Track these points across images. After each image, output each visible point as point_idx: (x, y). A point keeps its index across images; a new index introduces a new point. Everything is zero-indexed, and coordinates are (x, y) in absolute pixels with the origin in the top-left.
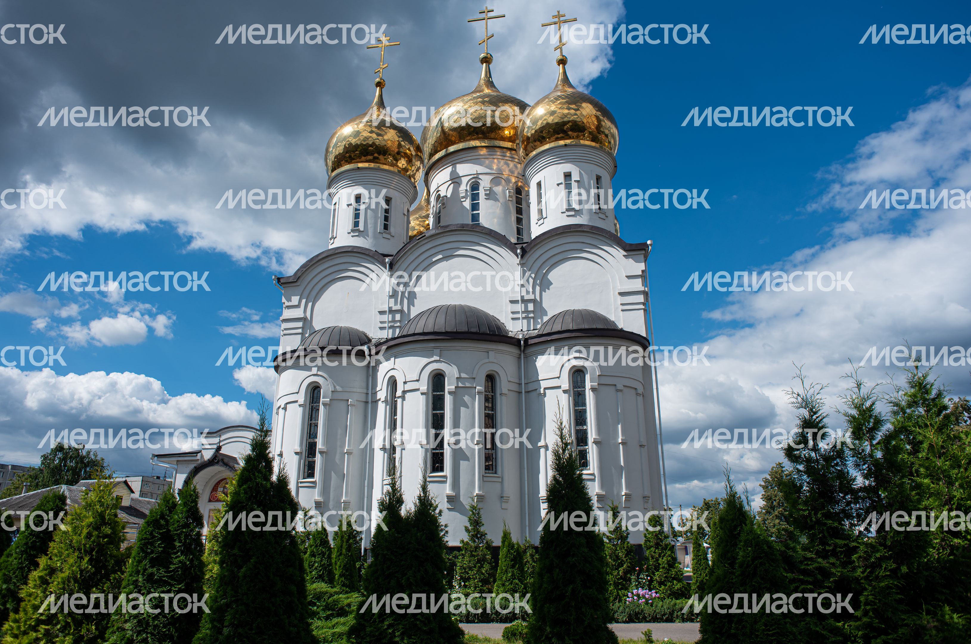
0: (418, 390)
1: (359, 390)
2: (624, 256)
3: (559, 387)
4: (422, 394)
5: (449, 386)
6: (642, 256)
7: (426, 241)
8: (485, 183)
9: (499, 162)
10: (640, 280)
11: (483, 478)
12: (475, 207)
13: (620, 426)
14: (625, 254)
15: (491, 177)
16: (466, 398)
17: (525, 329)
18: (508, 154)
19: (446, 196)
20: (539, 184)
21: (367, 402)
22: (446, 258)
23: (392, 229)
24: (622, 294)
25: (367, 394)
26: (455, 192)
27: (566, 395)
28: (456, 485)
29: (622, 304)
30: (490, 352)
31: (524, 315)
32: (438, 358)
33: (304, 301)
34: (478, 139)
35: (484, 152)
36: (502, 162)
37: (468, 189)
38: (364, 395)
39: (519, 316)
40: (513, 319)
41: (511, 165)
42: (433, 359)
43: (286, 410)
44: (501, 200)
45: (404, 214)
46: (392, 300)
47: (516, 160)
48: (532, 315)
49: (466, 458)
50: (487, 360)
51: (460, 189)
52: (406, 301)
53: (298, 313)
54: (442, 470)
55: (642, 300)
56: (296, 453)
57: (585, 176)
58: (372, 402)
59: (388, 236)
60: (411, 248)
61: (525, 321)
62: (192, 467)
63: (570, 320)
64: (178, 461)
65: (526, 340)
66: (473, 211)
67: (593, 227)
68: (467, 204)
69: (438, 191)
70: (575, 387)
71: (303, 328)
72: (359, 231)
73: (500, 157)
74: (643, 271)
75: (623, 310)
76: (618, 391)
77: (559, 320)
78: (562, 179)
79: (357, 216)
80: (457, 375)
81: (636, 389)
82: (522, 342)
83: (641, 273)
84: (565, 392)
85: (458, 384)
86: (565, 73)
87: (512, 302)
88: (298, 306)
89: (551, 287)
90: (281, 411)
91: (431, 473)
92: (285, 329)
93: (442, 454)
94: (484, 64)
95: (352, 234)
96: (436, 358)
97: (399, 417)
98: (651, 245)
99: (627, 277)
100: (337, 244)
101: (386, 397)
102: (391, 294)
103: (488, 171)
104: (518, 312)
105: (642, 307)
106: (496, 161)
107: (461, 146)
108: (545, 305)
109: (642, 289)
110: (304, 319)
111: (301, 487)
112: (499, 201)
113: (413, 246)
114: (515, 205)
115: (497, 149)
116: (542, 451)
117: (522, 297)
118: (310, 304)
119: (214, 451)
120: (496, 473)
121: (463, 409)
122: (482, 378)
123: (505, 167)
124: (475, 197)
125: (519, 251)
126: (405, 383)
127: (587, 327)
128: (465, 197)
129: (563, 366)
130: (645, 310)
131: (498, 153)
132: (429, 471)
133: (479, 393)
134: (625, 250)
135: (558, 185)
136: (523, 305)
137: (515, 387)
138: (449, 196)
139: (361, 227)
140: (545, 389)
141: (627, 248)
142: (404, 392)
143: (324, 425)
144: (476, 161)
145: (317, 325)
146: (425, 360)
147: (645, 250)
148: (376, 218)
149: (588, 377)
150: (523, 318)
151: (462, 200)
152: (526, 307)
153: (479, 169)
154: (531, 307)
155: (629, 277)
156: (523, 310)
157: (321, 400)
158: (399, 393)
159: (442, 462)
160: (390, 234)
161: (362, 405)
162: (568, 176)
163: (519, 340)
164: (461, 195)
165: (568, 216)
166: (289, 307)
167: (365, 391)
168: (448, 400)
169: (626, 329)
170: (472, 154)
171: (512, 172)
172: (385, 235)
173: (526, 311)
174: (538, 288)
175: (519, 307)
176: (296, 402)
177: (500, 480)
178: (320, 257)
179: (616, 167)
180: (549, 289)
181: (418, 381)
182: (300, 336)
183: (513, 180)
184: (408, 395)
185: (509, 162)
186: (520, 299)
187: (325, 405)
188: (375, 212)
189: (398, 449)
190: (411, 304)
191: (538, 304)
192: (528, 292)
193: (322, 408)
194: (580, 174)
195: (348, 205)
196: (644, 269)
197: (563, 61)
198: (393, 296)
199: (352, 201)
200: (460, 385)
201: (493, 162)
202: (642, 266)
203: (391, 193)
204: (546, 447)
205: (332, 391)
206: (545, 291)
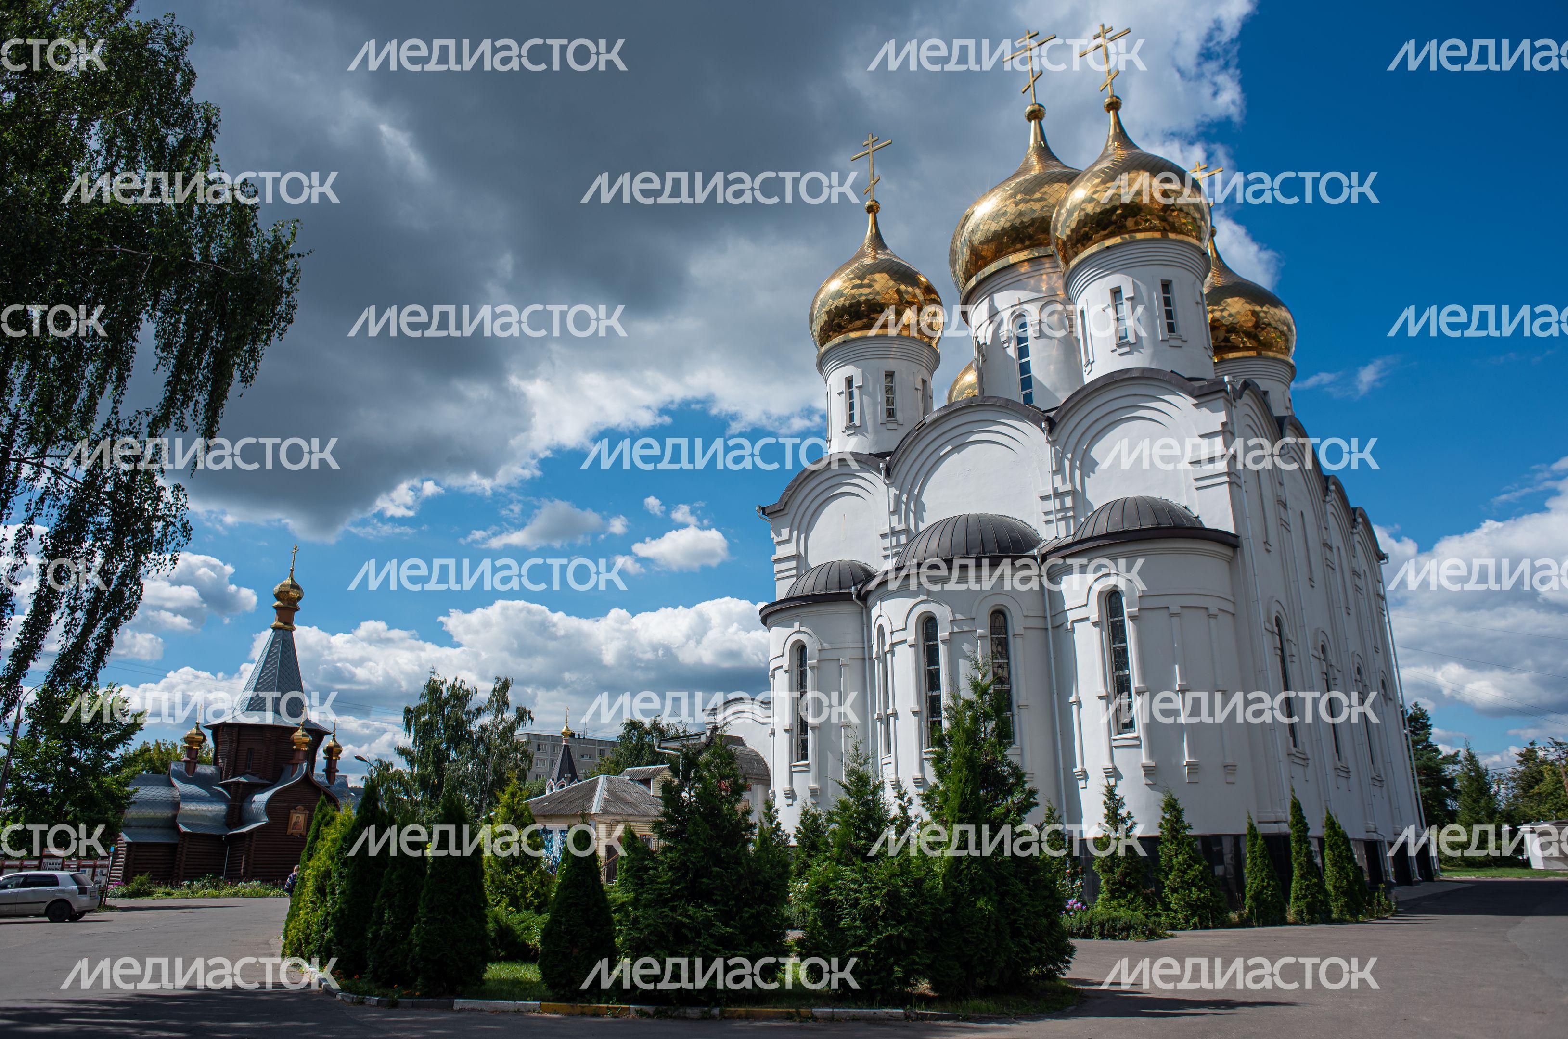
0: (904, 641)
1: (851, 645)
2: (1194, 405)
3: (1086, 619)
4: (910, 646)
5: (943, 634)
6: (1222, 401)
7: (929, 430)
9: (1050, 278)
10: (1219, 439)
12: (1023, 352)
13: (1177, 667)
14: (1195, 402)
16: (966, 647)
17: (1062, 534)
19: (986, 343)
20: (1082, 313)
21: (864, 660)
22: (957, 449)
23: (899, 415)
25: (864, 649)
26: (996, 335)
27: (1098, 629)
29: (1197, 480)
31: (1060, 515)
32: (925, 598)
33: (795, 533)
34: (1016, 251)
35: (1025, 268)
38: (861, 651)
39: (1053, 517)
40: (1047, 522)
42: (919, 600)
45: (916, 389)
46: (895, 518)
48: (1071, 514)
50: (990, 592)
51: (1001, 330)
52: (912, 516)
53: (791, 549)
55: (1225, 469)
56: (786, 731)
57: (1143, 288)
58: (869, 658)
59: (894, 426)
60: (911, 443)
61: (1062, 524)
66: (1021, 358)
68: (1012, 351)
69: (977, 337)
70: (1108, 616)
71: (797, 568)
72: (855, 427)
73: (1050, 270)
74: (1224, 424)
75: (1197, 489)
76: (1172, 615)
77: (1104, 517)
78: (1109, 300)
79: (851, 406)
80: (951, 617)
81: (1207, 608)
83: (1220, 428)
84: (1095, 624)
85: (952, 628)
86: (1118, 122)
87: (1042, 498)
88: (789, 541)
89: (1096, 469)
91: (927, 748)
92: (779, 572)
94: (1033, 121)
95: (848, 432)
96: (923, 597)
97: (889, 678)
98: (1229, 382)
101: (879, 653)
102: (892, 509)
103: (1035, 295)
104: (1050, 513)
105: (1225, 479)
106: (1044, 277)
108: (1089, 496)
110: (797, 557)
111: (795, 771)
113: (913, 440)
115: (1044, 260)
116: (1075, 707)
117: (1055, 490)
118: (803, 536)
120: (1014, 743)
121: (962, 662)
122: (985, 617)
124: (1021, 338)
125: (1043, 425)
126: (892, 633)
128: (1009, 341)
129: (1090, 588)
130: (1230, 483)
131: (1047, 265)
132: (924, 744)
133: (982, 637)
134: (1195, 397)
136: (1058, 501)
137: (1037, 623)
138: (989, 343)
139: (857, 422)
140: (1073, 622)
141: (1196, 393)
142: (893, 645)
144: (1017, 284)
145: (813, 562)
146: (911, 602)
147: (1222, 391)
148: (874, 404)
149: (1125, 602)
150: (1059, 520)
151: (1006, 346)
152: (1062, 503)
153: (1022, 295)
154: (1068, 502)
155: (1203, 436)
156: (1058, 507)
157: (809, 662)
158: (887, 648)
160: (896, 422)
161: (858, 664)
162: (1116, 293)
163: (1035, 558)
164: (1004, 338)
165: (1120, 355)
166: (780, 543)
167: (861, 645)
168: (942, 649)
170: (1010, 276)
172: (889, 426)
173: (1063, 509)
174: (1077, 473)
175: (1050, 505)
176: (783, 667)
177: (1019, 752)
178: (806, 474)
180: (1093, 472)
181: (904, 629)
182: (794, 579)
184: (897, 649)
186: (1051, 493)
187: (813, 668)
188: (873, 396)
189: (892, 719)
190: (919, 518)
191: (1077, 495)
192: (1064, 481)
193: (809, 672)
194: (1135, 287)
195: (840, 394)
196: (1224, 420)
197: (1114, 106)
198: (895, 512)
199: (843, 387)
200: (956, 629)
201: (1041, 280)
202: (1222, 417)
203: (891, 365)
204: (1079, 703)
205: (820, 650)
206: (1088, 476)
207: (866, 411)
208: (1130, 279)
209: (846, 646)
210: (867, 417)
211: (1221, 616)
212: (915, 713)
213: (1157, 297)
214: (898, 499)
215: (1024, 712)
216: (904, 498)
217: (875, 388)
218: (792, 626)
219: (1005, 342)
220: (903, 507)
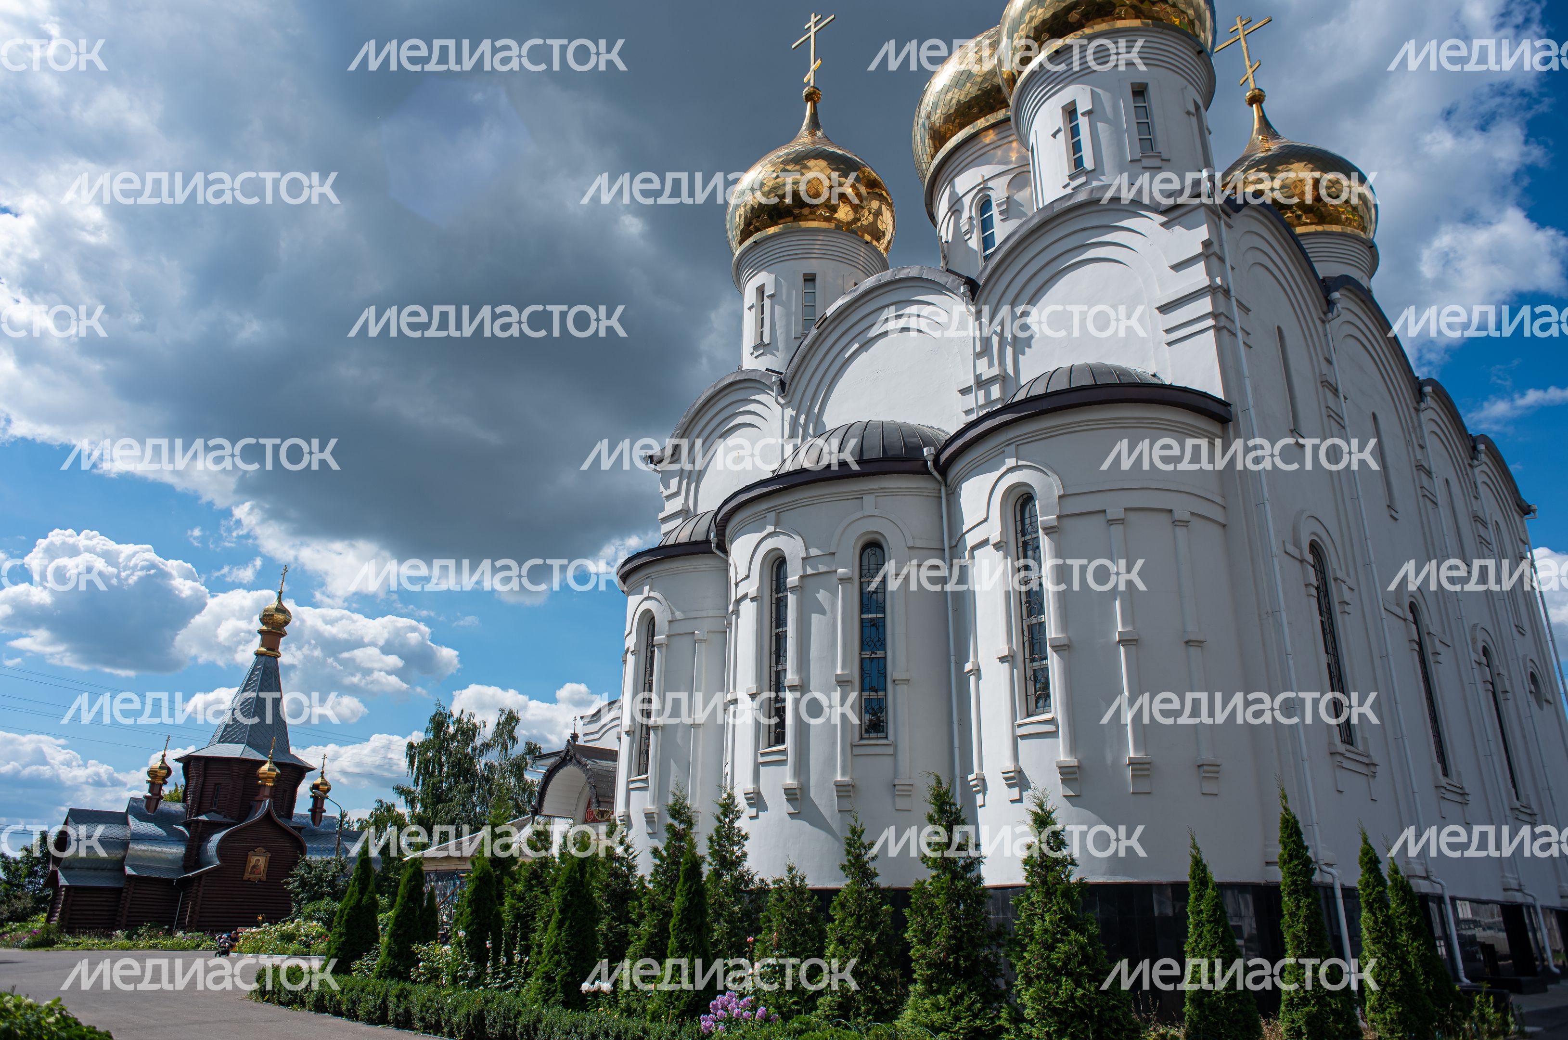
0: (749, 593)
1: (711, 613)
2: (1163, 225)
3: (987, 541)
4: (754, 601)
5: (792, 579)
6: (1202, 214)
7: (832, 327)
8: (999, 192)
10: (1201, 265)
11: (853, 749)
12: (989, 242)
13: (1117, 603)
14: (1163, 219)
15: (1006, 179)
16: (822, 596)
19: (947, 242)
21: (725, 632)
22: (864, 346)
24: (1164, 309)
26: (957, 227)
27: (1000, 553)
28: (802, 767)
29: (1168, 331)
32: (774, 528)
34: (981, 116)
35: (990, 137)
37: (974, 214)
38: (721, 621)
42: (765, 533)
43: (626, 664)
50: (859, 515)
51: (963, 220)
53: (678, 504)
54: (782, 739)
55: (1209, 309)
57: (1104, 96)
60: (811, 347)
65: (937, 458)
66: (985, 251)
68: (975, 241)
70: (1022, 533)
72: (764, 345)
74: (1204, 243)
75: (1169, 344)
76: (1111, 522)
78: (1060, 122)
79: (762, 322)
80: (803, 554)
81: (1171, 511)
82: (930, 463)
83: (1201, 250)
84: (999, 548)
85: (804, 569)
87: (958, 393)
88: (676, 494)
89: (1033, 341)
91: (765, 747)
95: (757, 352)
96: (770, 529)
99: (1174, 268)
102: (787, 436)
103: (1003, 168)
105: (1209, 322)
108: (1021, 374)
109: (1208, 281)
110: (684, 512)
111: (633, 789)
113: (814, 342)
116: (972, 679)
117: (978, 377)
118: (693, 486)
120: (886, 738)
121: (815, 617)
122: (851, 550)
124: (985, 225)
125: (963, 292)
128: (971, 230)
129: (991, 493)
130: (1218, 329)
132: (763, 741)
133: (843, 580)
134: (1163, 213)
135: (1054, 135)
136: (981, 393)
137: (929, 558)
138: (950, 239)
139: (765, 338)
140: (972, 549)
143: (659, 680)
144: (981, 159)
146: (757, 536)
148: (788, 315)
149: (1039, 507)
151: (966, 237)
152: (987, 394)
153: (987, 171)
154: (995, 391)
156: (981, 402)
157: (657, 639)
158: (732, 607)
159: (782, 725)
162: (1069, 110)
163: (925, 462)
164: (965, 230)
166: (669, 497)
168: (792, 603)
169: (1177, 383)
170: (972, 150)
173: (989, 403)
174: (1009, 352)
175: (973, 399)
177: (891, 750)
180: (1030, 346)
181: (749, 576)
184: (742, 606)
186: (973, 382)
187: (660, 646)
188: (787, 306)
191: (1010, 380)
192: (991, 364)
193: (657, 653)
194: (1094, 95)
195: (753, 308)
196: (1206, 236)
199: (756, 299)
200: (809, 571)
201: (1010, 149)
202: (1203, 232)
203: (812, 266)
204: (977, 672)
205: (670, 622)
206: (1023, 354)
207: (778, 325)
208: (1088, 88)
209: (704, 614)
210: (779, 332)
211: (1196, 523)
212: (752, 696)
213: (1125, 104)
214: (794, 421)
215: (902, 689)
216: (802, 419)
217: (789, 296)
218: (643, 590)
219: (966, 233)
220: (801, 430)
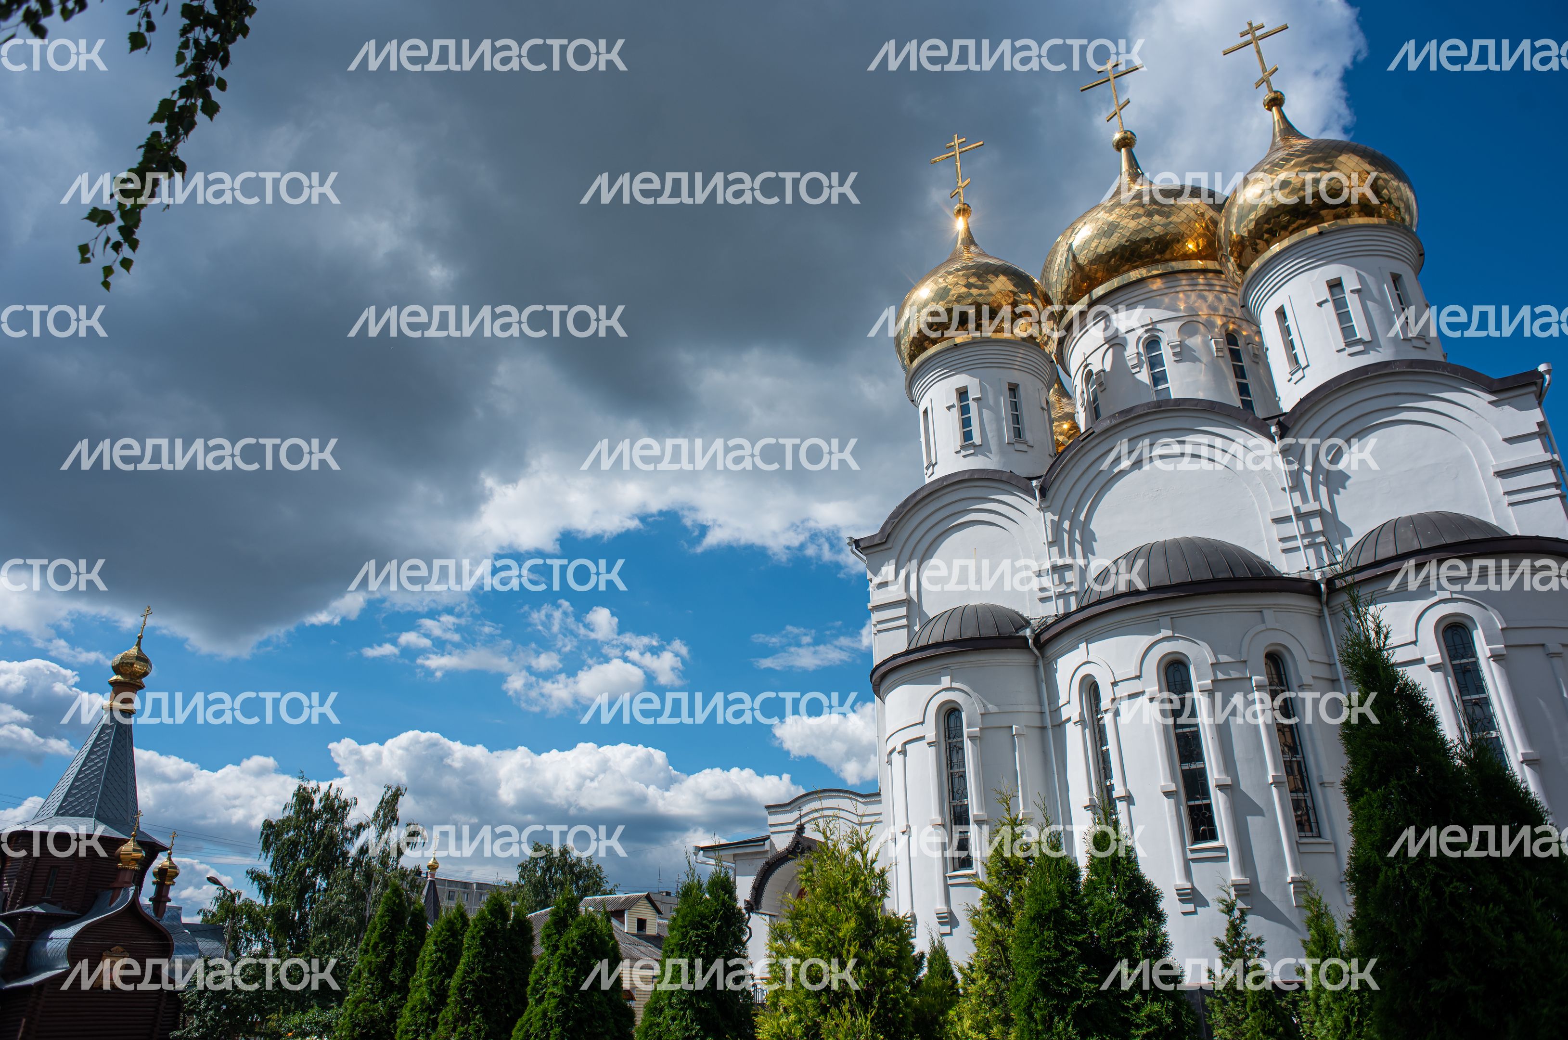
0: (1141, 694)
1: (1027, 708)
2: (1490, 403)
3: (1421, 661)
5: (1199, 681)
6: (1533, 399)
7: (1097, 441)
8: (1169, 334)
9: (1188, 297)
10: (1537, 442)
11: (1297, 847)
12: (1158, 378)
14: (1493, 398)
15: (1178, 324)
17: (1316, 565)
18: (1201, 280)
19: (1103, 371)
20: (1281, 313)
21: (1043, 728)
23: (1028, 436)
24: (1502, 474)
25: (1042, 713)
26: (1119, 360)
27: (1439, 675)
28: (1246, 862)
29: (1507, 493)
30: (1265, 612)
31: (1306, 541)
32: (1169, 633)
34: (1143, 265)
35: (1158, 284)
36: (1193, 296)
37: (1141, 350)
38: (1037, 716)
39: (1299, 543)
40: (1285, 551)
41: (1210, 297)
42: (1159, 636)
43: (905, 754)
44: (1204, 360)
45: (1043, 408)
46: (1055, 550)
47: (1218, 288)
48: (1321, 539)
49: (1258, 811)
50: (1262, 627)
51: (1126, 354)
52: (1078, 548)
53: (895, 592)
54: (1213, 836)
55: (1553, 479)
57: (1370, 280)
58: (1053, 726)
59: (1024, 447)
60: (1071, 458)
61: (1311, 552)
62: (760, 863)
63: (1410, 534)
64: (735, 855)
65: (1330, 582)
66: (1155, 385)
67: (1412, 363)
68: (1144, 376)
69: (1087, 366)
70: (1452, 658)
71: (907, 617)
72: (974, 446)
73: (1187, 288)
74: (1540, 425)
75: (1511, 504)
76: (1551, 655)
78: (1325, 294)
79: (966, 423)
80: (1211, 660)
82: (1323, 586)
83: (1536, 429)
85: (1215, 674)
86: (1283, 117)
87: (1277, 521)
89: (1348, 483)
90: (897, 758)
91: (1193, 844)
92: (879, 622)
93: (1209, 807)
94: (1123, 150)
95: (963, 453)
96: (1166, 633)
97: (1111, 746)
98: (1548, 372)
99: (1505, 440)
100: (940, 472)
101: (1081, 714)
102: (1050, 540)
103: (1171, 314)
104: (1294, 538)
105: (1554, 491)
106: (1181, 295)
107: (1115, 283)
108: (1342, 518)
109: (1548, 457)
110: (907, 602)
111: (953, 885)
112: (1200, 361)
113: (1075, 454)
114: (1231, 363)
115: (1180, 276)
117: (1296, 509)
119: (792, 835)
120: (1320, 836)
122: (1260, 661)
123: (1199, 303)
124: (1155, 362)
125: (1273, 429)
126: (1114, 684)
127: (1449, 540)
128: (1139, 365)
129: (1419, 619)
130: (1562, 497)
131: (1184, 282)
132: (1188, 839)
133: (1260, 687)
134: (1491, 392)
135: (1320, 304)
136: (1300, 523)
137: (1323, 671)
138: (1108, 369)
139: (977, 439)
141: (1495, 387)
143: (977, 774)
144: (1149, 302)
145: (931, 609)
146: (1147, 640)
147: (1535, 384)
148: (998, 420)
149: (1479, 637)
150: (1307, 547)
151: (1134, 371)
152: (1307, 526)
153: (1156, 314)
154: (1316, 524)
155: (1510, 440)
156: (1303, 532)
157: (965, 731)
158: (1105, 704)
159: (1210, 821)
160: (1026, 443)
161: (1035, 734)
162: (1335, 285)
163: (1316, 584)
164: (1130, 364)
165: (1351, 355)
167: (1037, 708)
170: (1139, 291)
171: (1213, 308)
172: (1018, 447)
173: (1309, 534)
174: (1323, 490)
175: (1296, 528)
176: (922, 738)
177: (1332, 849)
178: (919, 497)
179: (1421, 255)
180: (1344, 488)
181: (1138, 677)
182: (905, 630)
183: (1219, 322)
185: (1206, 293)
186: (1292, 513)
187: (972, 738)
188: (995, 410)
189: (1121, 806)
190: (1088, 551)
191: (1329, 518)
192: (1305, 499)
193: (968, 745)
194: (1361, 278)
195: (949, 408)
196: (1541, 419)
197: (1276, 102)
198: (1055, 542)
199: (954, 400)
200: (1220, 676)
201: (1178, 299)
202: (1536, 415)
203: (1016, 377)
205: (982, 714)
206: (1338, 493)
207: (988, 428)
208: (1354, 270)
209: (1020, 708)
210: (990, 435)
212: (1168, 794)
213: (1387, 288)
214: (1057, 528)
216: (1066, 525)
217: (997, 402)
218: (938, 682)
219: (1134, 367)
220: (1066, 536)
